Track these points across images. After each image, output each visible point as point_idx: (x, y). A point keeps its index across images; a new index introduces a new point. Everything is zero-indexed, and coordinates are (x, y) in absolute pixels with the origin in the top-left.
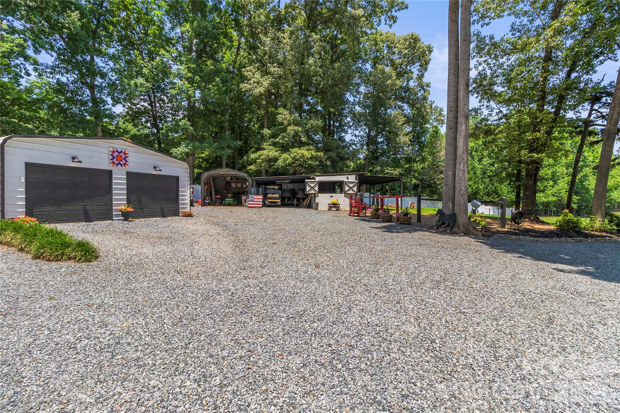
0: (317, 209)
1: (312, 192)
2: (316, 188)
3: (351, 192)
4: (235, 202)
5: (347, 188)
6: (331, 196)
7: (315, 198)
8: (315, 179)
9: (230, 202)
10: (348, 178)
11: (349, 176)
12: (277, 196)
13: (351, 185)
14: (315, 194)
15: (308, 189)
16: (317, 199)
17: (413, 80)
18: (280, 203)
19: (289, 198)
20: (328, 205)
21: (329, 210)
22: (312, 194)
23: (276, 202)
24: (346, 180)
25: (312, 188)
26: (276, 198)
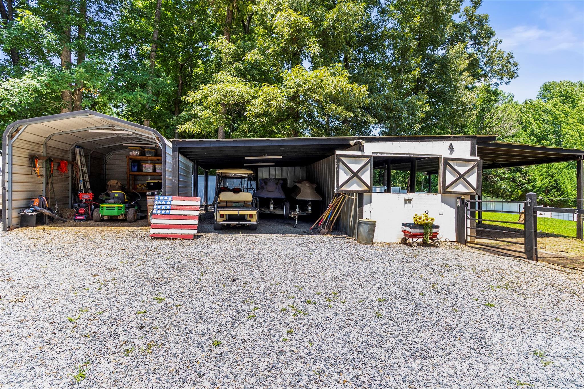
0: (370, 241)
1: (355, 187)
2: (367, 177)
3: (460, 188)
4: (131, 211)
5: (450, 178)
6: (408, 201)
7: (361, 204)
8: (361, 149)
9: (115, 213)
10: (451, 149)
11: (456, 144)
12: (247, 196)
13: (462, 170)
14: (360, 195)
15: (343, 177)
16: (366, 208)
17: (458, 14)
18: (254, 220)
19: (279, 203)
20: (400, 228)
21: (404, 242)
22: (351, 193)
23: (243, 218)
24: (446, 154)
25: (355, 174)
26: (244, 205)
